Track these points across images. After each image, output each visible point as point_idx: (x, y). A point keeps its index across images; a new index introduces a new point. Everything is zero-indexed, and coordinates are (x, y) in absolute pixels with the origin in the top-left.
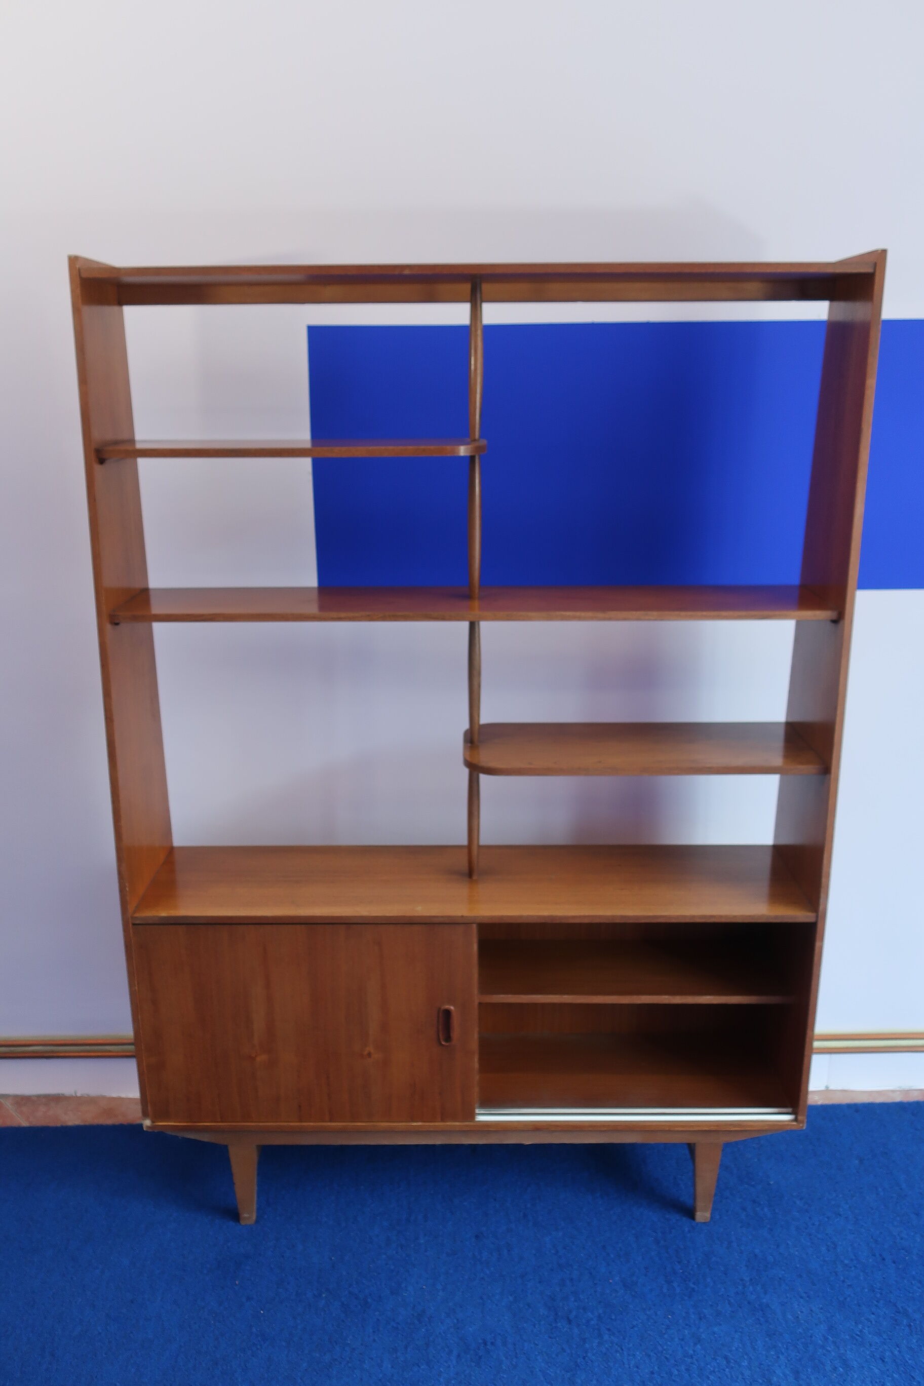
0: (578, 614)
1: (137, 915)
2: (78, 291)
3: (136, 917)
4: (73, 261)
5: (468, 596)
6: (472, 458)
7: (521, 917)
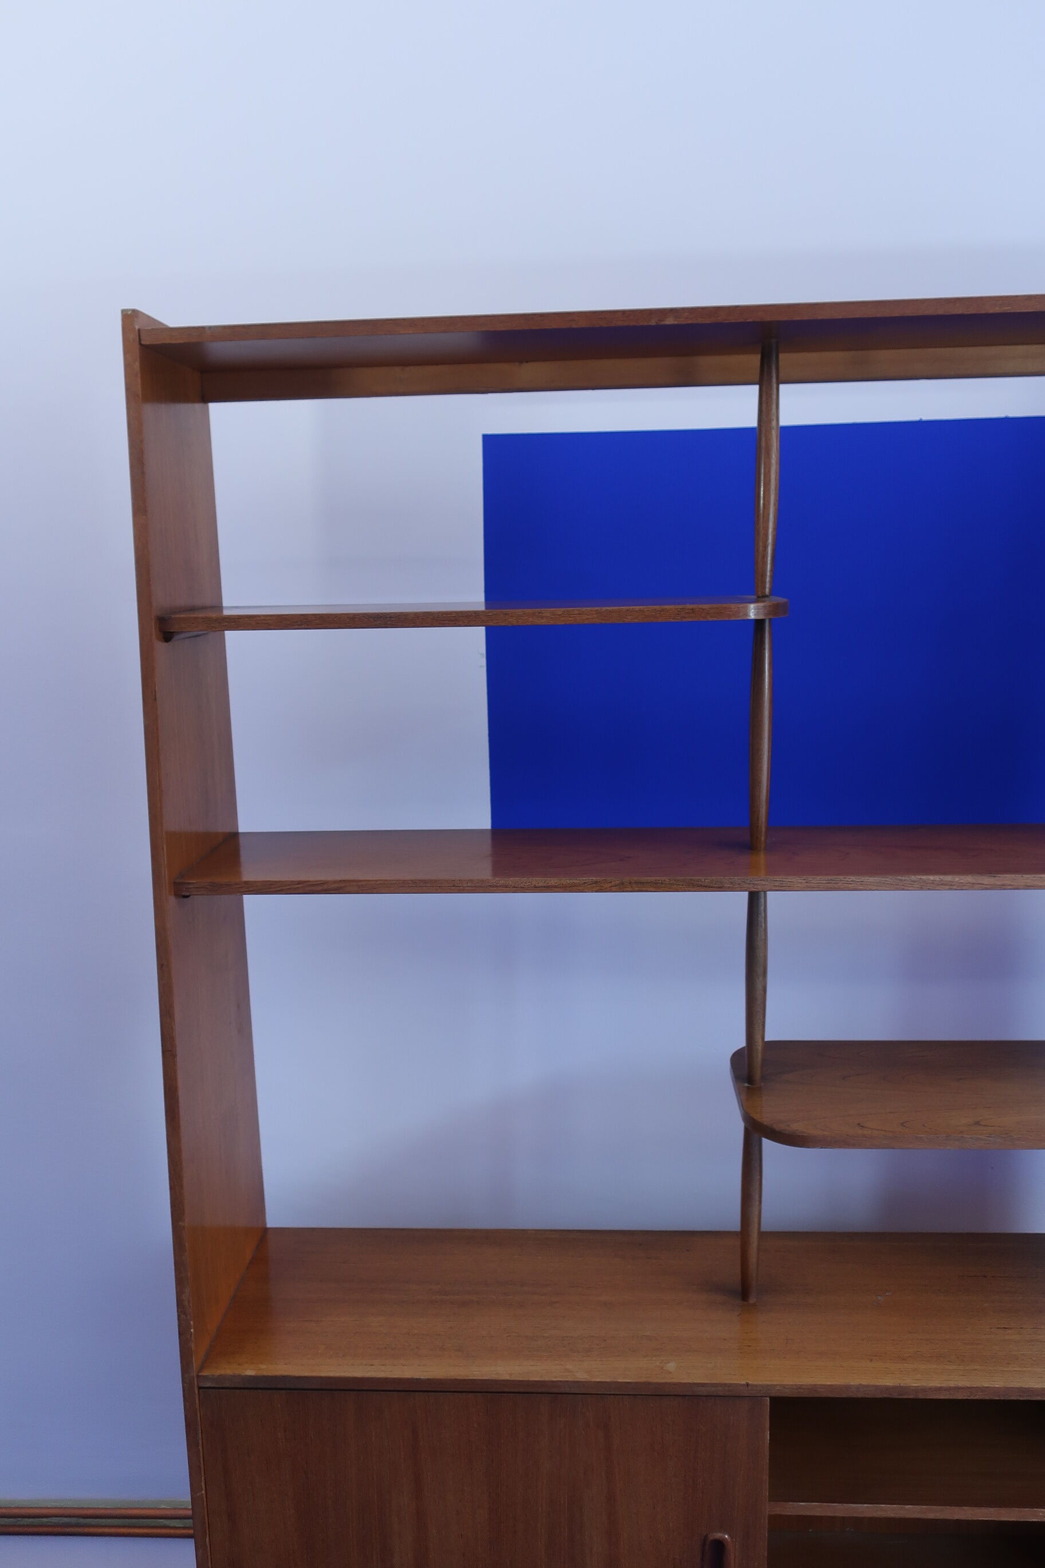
0: (948, 878)
1: (205, 1373)
2: (137, 365)
3: (204, 1377)
4: (130, 317)
5: (749, 846)
6: (759, 624)
7: (848, 1387)
